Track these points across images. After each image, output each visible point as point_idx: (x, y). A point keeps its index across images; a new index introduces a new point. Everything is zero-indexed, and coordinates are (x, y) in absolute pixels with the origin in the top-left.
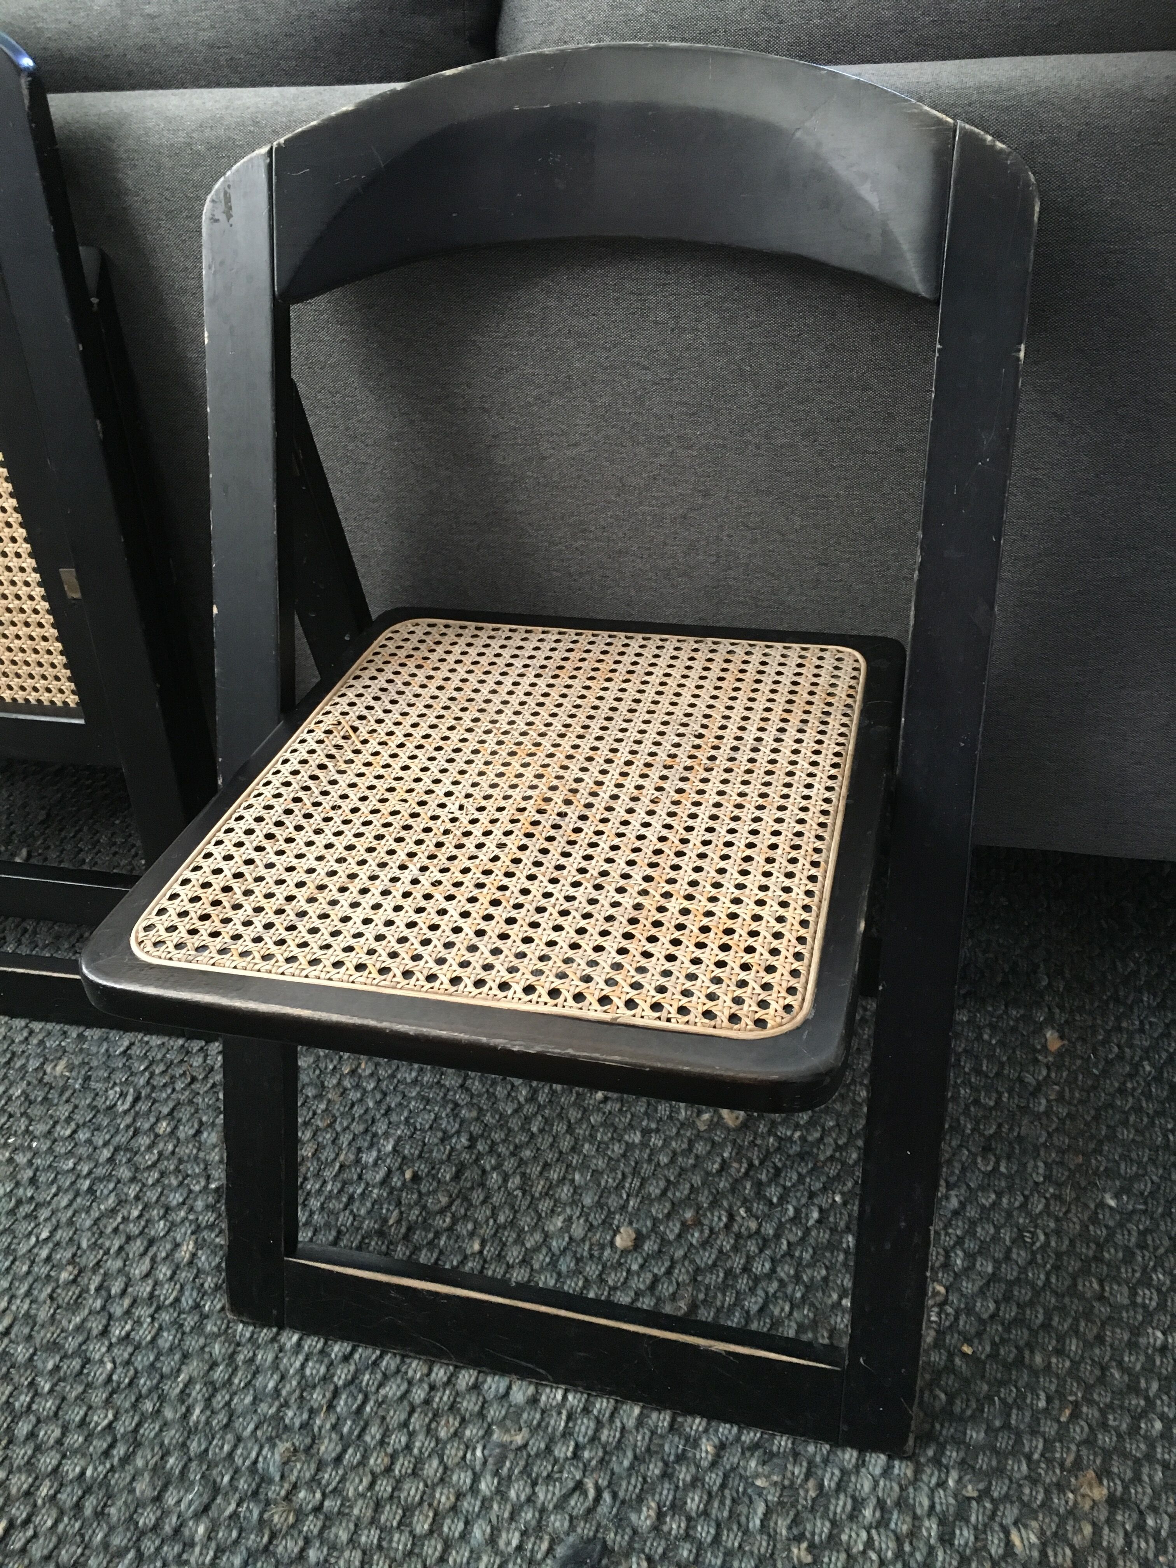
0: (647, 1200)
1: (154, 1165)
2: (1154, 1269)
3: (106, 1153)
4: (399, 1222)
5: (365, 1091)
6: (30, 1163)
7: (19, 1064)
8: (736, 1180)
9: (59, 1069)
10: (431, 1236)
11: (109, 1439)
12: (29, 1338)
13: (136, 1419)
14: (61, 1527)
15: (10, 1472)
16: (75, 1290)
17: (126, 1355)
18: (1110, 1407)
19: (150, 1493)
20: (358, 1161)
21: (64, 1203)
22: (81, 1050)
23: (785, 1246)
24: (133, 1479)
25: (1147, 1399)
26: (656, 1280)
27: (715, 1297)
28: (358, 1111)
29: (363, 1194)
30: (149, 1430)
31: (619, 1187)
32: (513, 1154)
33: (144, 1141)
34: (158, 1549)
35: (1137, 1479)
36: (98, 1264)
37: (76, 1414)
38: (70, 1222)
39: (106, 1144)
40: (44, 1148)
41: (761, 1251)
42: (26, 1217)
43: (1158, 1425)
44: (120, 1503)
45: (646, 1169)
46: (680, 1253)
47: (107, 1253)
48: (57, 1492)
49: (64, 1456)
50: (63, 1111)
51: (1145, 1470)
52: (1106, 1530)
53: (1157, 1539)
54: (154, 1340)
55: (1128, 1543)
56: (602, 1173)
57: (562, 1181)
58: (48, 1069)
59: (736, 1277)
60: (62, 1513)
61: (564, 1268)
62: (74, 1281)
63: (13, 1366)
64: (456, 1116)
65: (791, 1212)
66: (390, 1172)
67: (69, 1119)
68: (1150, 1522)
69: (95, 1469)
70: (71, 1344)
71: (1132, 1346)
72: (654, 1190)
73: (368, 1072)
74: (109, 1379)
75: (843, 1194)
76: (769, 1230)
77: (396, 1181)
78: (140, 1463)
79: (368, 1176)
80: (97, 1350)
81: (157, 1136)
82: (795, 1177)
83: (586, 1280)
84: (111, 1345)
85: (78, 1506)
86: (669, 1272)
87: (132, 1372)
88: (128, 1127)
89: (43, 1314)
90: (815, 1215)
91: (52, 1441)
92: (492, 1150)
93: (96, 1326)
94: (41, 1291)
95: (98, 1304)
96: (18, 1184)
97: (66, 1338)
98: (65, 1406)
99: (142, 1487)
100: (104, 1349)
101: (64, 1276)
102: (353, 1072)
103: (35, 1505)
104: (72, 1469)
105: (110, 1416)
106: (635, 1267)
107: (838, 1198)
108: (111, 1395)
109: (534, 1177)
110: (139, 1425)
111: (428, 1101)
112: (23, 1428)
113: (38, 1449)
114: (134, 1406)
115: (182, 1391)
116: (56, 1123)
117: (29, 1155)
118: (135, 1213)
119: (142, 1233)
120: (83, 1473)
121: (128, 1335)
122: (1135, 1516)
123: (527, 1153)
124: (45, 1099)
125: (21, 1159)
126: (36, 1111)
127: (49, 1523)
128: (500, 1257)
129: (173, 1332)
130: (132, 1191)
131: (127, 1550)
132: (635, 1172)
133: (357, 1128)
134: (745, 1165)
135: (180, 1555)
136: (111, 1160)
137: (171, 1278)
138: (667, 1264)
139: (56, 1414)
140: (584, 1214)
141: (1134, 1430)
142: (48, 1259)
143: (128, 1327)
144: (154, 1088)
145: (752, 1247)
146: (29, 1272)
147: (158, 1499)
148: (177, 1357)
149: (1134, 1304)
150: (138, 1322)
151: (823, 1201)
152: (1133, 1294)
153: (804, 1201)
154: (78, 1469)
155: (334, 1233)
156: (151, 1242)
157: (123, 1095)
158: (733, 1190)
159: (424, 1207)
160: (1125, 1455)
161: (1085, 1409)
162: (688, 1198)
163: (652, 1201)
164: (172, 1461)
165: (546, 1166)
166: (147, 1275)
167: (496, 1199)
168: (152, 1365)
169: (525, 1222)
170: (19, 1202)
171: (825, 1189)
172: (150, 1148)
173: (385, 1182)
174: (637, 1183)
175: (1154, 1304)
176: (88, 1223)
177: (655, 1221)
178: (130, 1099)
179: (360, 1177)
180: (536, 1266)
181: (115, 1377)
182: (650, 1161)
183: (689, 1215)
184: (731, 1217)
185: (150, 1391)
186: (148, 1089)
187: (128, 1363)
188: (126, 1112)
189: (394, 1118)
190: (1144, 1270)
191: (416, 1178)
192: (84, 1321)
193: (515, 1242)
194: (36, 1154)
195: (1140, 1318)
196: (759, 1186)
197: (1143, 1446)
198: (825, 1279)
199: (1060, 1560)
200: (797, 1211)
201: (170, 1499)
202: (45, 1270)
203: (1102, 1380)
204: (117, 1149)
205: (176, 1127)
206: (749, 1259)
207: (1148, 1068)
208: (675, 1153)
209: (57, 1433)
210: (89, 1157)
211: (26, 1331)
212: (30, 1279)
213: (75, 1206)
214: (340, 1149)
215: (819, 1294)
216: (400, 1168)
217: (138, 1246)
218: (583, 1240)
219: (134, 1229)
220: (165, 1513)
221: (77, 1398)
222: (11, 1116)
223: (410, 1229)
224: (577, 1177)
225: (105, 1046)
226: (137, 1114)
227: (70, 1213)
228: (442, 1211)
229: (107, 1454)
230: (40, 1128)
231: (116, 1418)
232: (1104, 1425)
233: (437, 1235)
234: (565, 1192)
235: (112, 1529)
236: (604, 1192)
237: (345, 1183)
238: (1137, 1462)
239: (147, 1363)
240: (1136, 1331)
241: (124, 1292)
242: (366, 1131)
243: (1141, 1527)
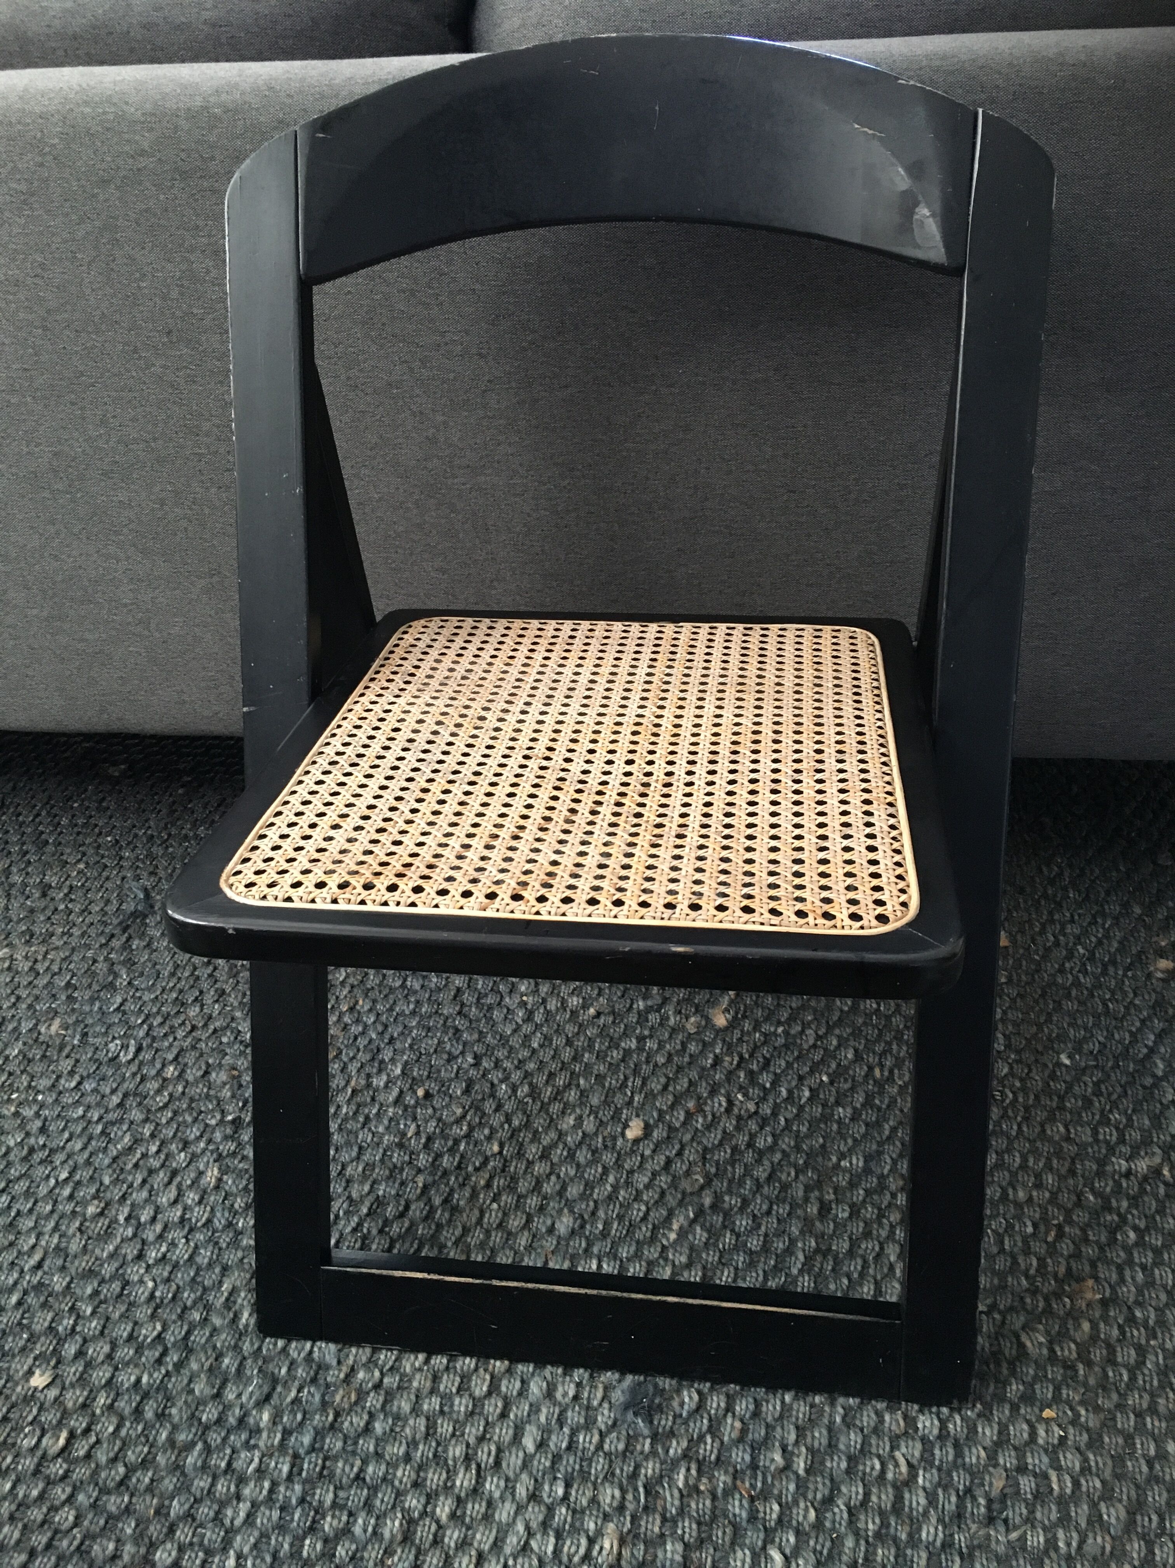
0: (651, 1096)
1: (166, 1106)
2: (1111, 1111)
3: (116, 1100)
4: (418, 1133)
5: (366, 1026)
6: (37, 1115)
7: (10, 1027)
8: (730, 1073)
9: (54, 1028)
10: (450, 1143)
11: (160, 1349)
12: (63, 1268)
13: (185, 1328)
14: (123, 1433)
15: (63, 1388)
16: (103, 1223)
17: (166, 1274)
18: (1089, 1225)
19: (209, 1391)
20: (369, 1085)
21: (78, 1146)
22: (73, 1010)
23: (782, 1121)
24: (190, 1381)
25: (1119, 1215)
26: (669, 1162)
27: (726, 1170)
28: (362, 1042)
29: (378, 1114)
30: (199, 1337)
31: (624, 1085)
32: (517, 1068)
33: (153, 1086)
34: (225, 1440)
35: (1122, 1280)
36: (124, 1198)
37: (123, 1331)
38: (88, 1163)
39: (114, 1091)
40: (50, 1100)
41: (762, 1128)
42: (41, 1162)
43: (1132, 1235)
44: (180, 1403)
45: (645, 1069)
46: (687, 1137)
47: (131, 1186)
48: (114, 1401)
49: (116, 1369)
50: (66, 1065)
51: (1127, 1273)
52: (1102, 1325)
53: (1146, 1325)
54: (191, 1258)
55: (1123, 1332)
56: (604, 1077)
57: (568, 1086)
58: (43, 1030)
59: (741, 1153)
60: (122, 1420)
61: (582, 1160)
62: (102, 1214)
63: (50, 1295)
64: (458, 1040)
65: (784, 1093)
66: (401, 1092)
67: (72, 1073)
68: (1138, 1314)
69: (151, 1375)
70: (107, 1270)
71: (1100, 1174)
72: (655, 1085)
73: (367, 1008)
74: (152, 1296)
75: (829, 1075)
76: (766, 1109)
77: (409, 1100)
78: (195, 1366)
79: (381, 1097)
80: (135, 1272)
81: (165, 1080)
82: (783, 1064)
83: (604, 1167)
84: (148, 1267)
85: (138, 1412)
86: (679, 1154)
87: (174, 1287)
88: (134, 1075)
89: (75, 1246)
90: (807, 1094)
91: (101, 1358)
92: (497, 1064)
93: (130, 1251)
94: (68, 1226)
95: (130, 1232)
96: (28, 1134)
97: (101, 1265)
98: (110, 1326)
99: (200, 1388)
100: (142, 1271)
101: (91, 1210)
102: (351, 1009)
103: (93, 1414)
104: (127, 1378)
105: (159, 1327)
106: (647, 1152)
107: (825, 1078)
108: (155, 1309)
109: (540, 1085)
110: (189, 1333)
111: (429, 1029)
112: (70, 1349)
113: (88, 1365)
114: (181, 1317)
115: (227, 1299)
116: (59, 1077)
117: (35, 1108)
118: (153, 1149)
119: (163, 1166)
120: (138, 1380)
121: (164, 1256)
122: (1125, 1309)
123: (531, 1066)
124: (44, 1056)
125: (28, 1112)
126: (38, 1068)
127: (111, 1429)
128: (520, 1155)
129: (210, 1248)
130: (147, 1131)
131: (193, 1444)
132: (636, 1071)
133: (363, 1057)
134: (736, 1059)
135: (247, 1442)
136: (120, 1105)
137: (200, 1202)
138: (677, 1147)
139: (102, 1333)
140: (594, 1111)
141: (1112, 1241)
142: (71, 1197)
143: (164, 1249)
144: (154, 1039)
145: (753, 1126)
146: (52, 1212)
147: (218, 1395)
148: (217, 1270)
149: (1097, 1141)
150: (173, 1244)
151: (812, 1081)
152: (1095, 1132)
153: (794, 1083)
154: (133, 1378)
155: (356, 1149)
156: (174, 1173)
157: (125, 1047)
158: (728, 1080)
159: (440, 1120)
160: (1108, 1262)
161: (1067, 1229)
162: (688, 1090)
163: (655, 1097)
164: (227, 1361)
165: (551, 1075)
166: (176, 1202)
167: (508, 1107)
168: (193, 1280)
169: (539, 1123)
170: (32, 1150)
171: (812, 1072)
172: (159, 1092)
173: (397, 1101)
174: (638, 1082)
175: (1114, 1138)
176: (107, 1161)
177: (661, 1112)
178: (132, 1049)
179: (373, 1099)
180: (555, 1160)
181: (158, 1294)
182: (648, 1062)
183: (691, 1105)
184: (730, 1103)
185: (195, 1303)
186: (149, 1040)
187: (168, 1280)
188: (129, 1062)
189: (398, 1045)
190: (1102, 1112)
191: (428, 1095)
192: (117, 1248)
193: (532, 1141)
194: (42, 1106)
195: (1104, 1151)
196: (751, 1074)
197: (1122, 1254)
198: (823, 1146)
199: (1065, 1351)
200: (790, 1092)
201: (230, 1395)
202: (69, 1207)
203: (1079, 1203)
204: (126, 1095)
205: (183, 1071)
206: (752, 1136)
207: (1081, 951)
208: (670, 1055)
209: (107, 1349)
210: (98, 1104)
211: (60, 1262)
212: (56, 1216)
213: (90, 1148)
214: (350, 1077)
215: (820, 1159)
216: (411, 1088)
217: (162, 1176)
218: (596, 1134)
219: (155, 1163)
220: (227, 1407)
221: (122, 1316)
222: (10, 1074)
223: (429, 1139)
224: (582, 1082)
225: (97, 1004)
226: (141, 1063)
227: (86, 1155)
228: (458, 1121)
229: (159, 1361)
230: (44, 1083)
231: (165, 1328)
232: (1086, 1240)
233: (456, 1142)
234: (572, 1095)
235: (175, 1428)
236: (610, 1093)
237: (359, 1105)
238: (1120, 1269)
239: (187, 1279)
240: (1102, 1163)
241: (154, 1219)
242: (373, 1059)
243: (1131, 1320)
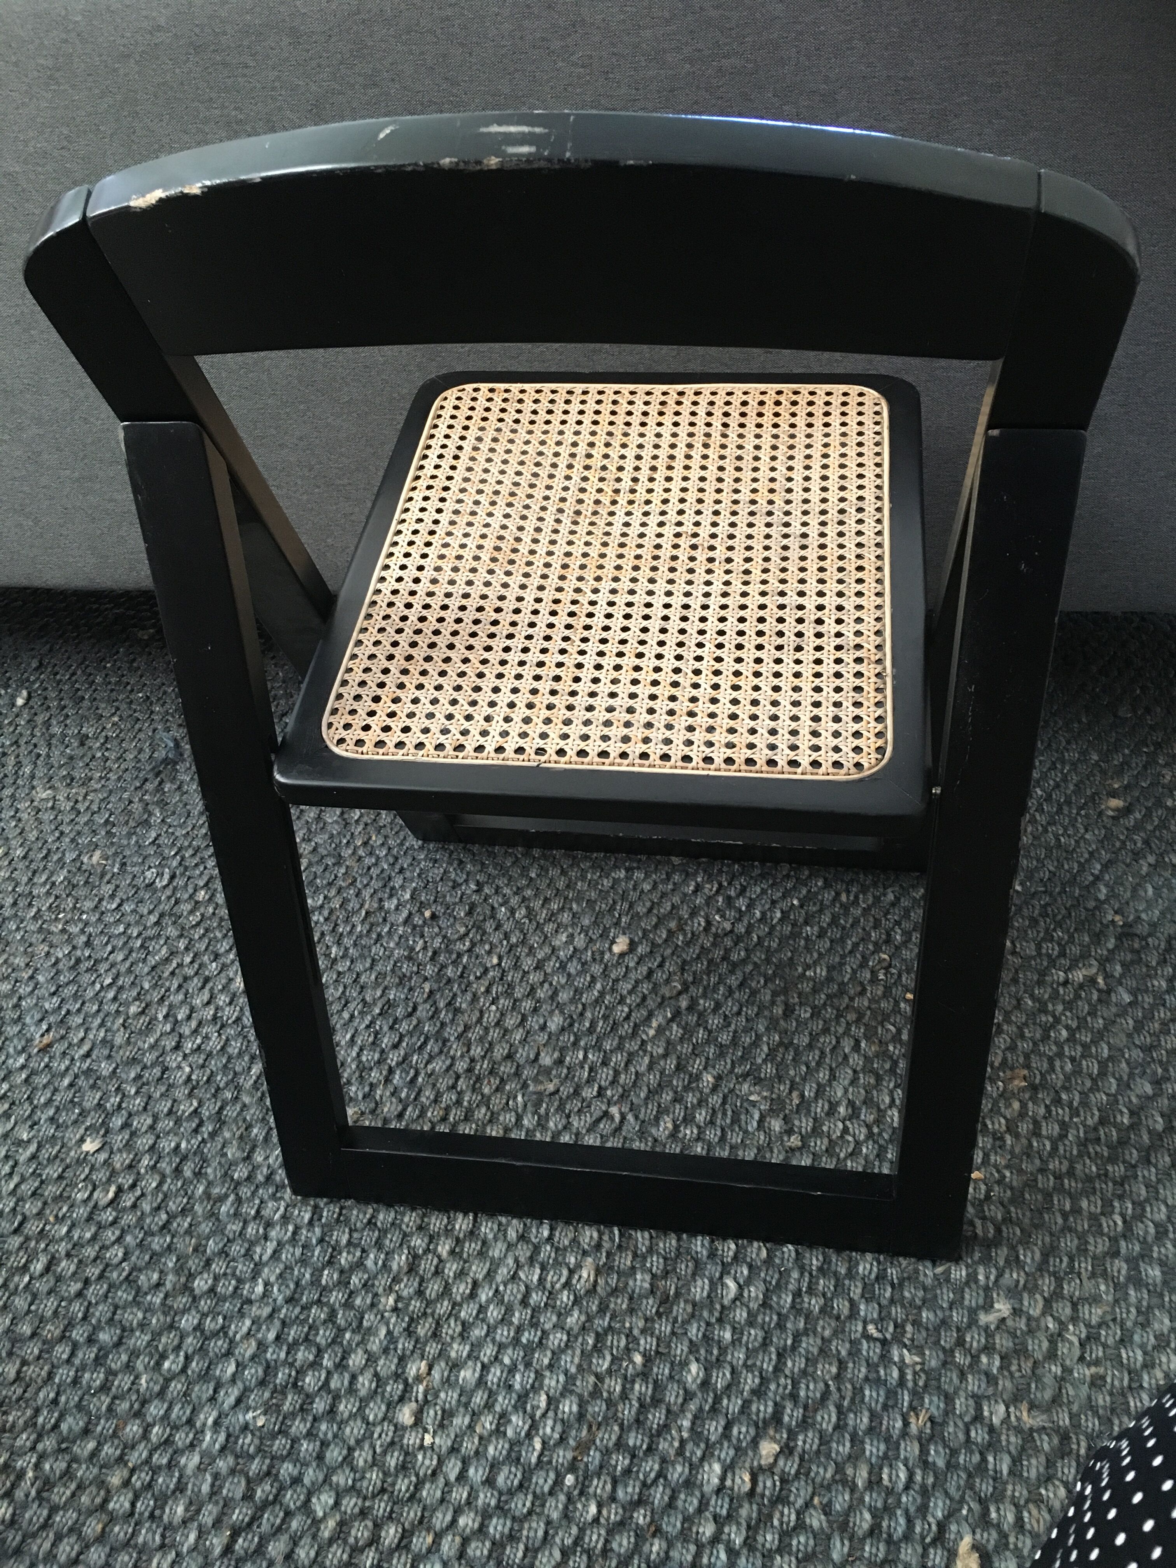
0: (636, 917)
1: (198, 924)
2: (1054, 930)
3: (153, 919)
4: (425, 948)
5: (378, 858)
6: (82, 931)
7: (55, 858)
8: (710, 897)
9: (95, 858)
10: (454, 956)
11: (197, 1121)
12: (109, 1057)
13: (219, 1104)
14: (165, 1188)
15: (111, 1153)
16: (143, 1020)
17: (201, 1061)
18: (1026, 1024)
19: (239, 1155)
20: (381, 908)
21: (120, 957)
22: (112, 843)
23: (755, 939)
24: (223, 1146)
25: (1054, 1016)
26: (651, 972)
27: (702, 979)
28: (374, 872)
29: (389, 932)
30: (230, 1112)
31: (612, 909)
32: (516, 893)
33: (186, 907)
34: (253, 1193)
35: (1052, 1069)
36: (162, 999)
37: (165, 1106)
38: (129, 971)
39: (150, 912)
40: (94, 919)
41: (736, 944)
42: (88, 970)
43: (1064, 1033)
44: (215, 1164)
45: (633, 896)
46: (668, 952)
47: (168, 990)
48: (157, 1162)
49: (158, 1137)
50: (107, 889)
51: (1057, 1063)
52: (1030, 1104)
53: (1070, 1106)
54: (223, 1048)
55: (1048, 1111)
56: (595, 902)
57: (562, 909)
58: (85, 860)
59: (717, 965)
60: (163, 1177)
61: (573, 971)
62: (143, 1012)
63: (98, 1078)
64: (462, 870)
65: (758, 914)
66: (410, 914)
67: (112, 896)
68: (1064, 1096)
69: (188, 1142)
70: (149, 1058)
71: (1040, 983)
72: (641, 909)
73: (379, 842)
74: (189, 1079)
75: (799, 900)
76: (741, 929)
77: (418, 921)
78: (227, 1135)
79: (391, 918)
80: (173, 1059)
81: (197, 902)
82: (758, 890)
83: (592, 976)
84: (185, 1056)
85: (178, 1171)
86: (661, 965)
87: (208, 1072)
88: (169, 898)
89: (119, 1040)
90: (778, 915)
91: (144, 1129)
92: (497, 891)
93: (169, 1043)
94: (113, 1023)
95: (168, 1028)
96: (74, 948)
97: (143, 1054)
98: (152, 1103)
99: (232, 1152)
100: (180, 1059)
101: (133, 1009)
102: (365, 844)
103: (139, 1173)
104: (167, 1145)
105: (195, 1104)
106: (632, 964)
107: (795, 902)
108: (192, 1090)
109: (537, 908)
110: (221, 1108)
111: (436, 861)
112: (117, 1122)
113: (133, 1134)
114: (214, 1096)
115: (255, 1082)
116: (101, 900)
117: (80, 925)
118: (188, 960)
119: (196, 973)
120: (178, 1146)
121: (199, 1047)
122: (1052, 1093)
123: (529, 893)
124: (87, 882)
125: (74, 929)
126: (81, 892)
127: (154, 1185)
128: (516, 966)
129: (240, 1040)
130: (182, 945)
131: (226, 1196)
132: (623, 898)
133: (376, 884)
134: (716, 886)
135: (274, 1195)
136: (157, 923)
137: (230, 1004)
138: (659, 959)
139: (145, 1109)
140: (584, 930)
141: (1046, 1038)
142: (115, 999)
143: (199, 1041)
144: (186, 868)
145: (728, 942)
146: (99, 1011)
147: (248, 1158)
148: (246, 1058)
149: (1040, 954)
150: (207, 1038)
151: (785, 905)
152: (1039, 947)
153: (767, 906)
154: (173, 1145)
155: (369, 961)
156: (207, 980)
157: (160, 875)
158: (708, 904)
159: (445, 937)
160: (1041, 1055)
161: (1005, 1027)
162: (671, 912)
163: (640, 918)
164: (255, 1131)
165: (546, 900)
166: (208, 1003)
167: (507, 927)
168: (225, 1066)
169: (535, 940)
170: (78, 961)
171: (784, 897)
172: (192, 912)
173: (406, 921)
174: (626, 906)
175: (1056, 953)
176: (146, 970)
177: (645, 931)
178: (167, 877)
179: (385, 920)
180: (549, 970)
181: (194, 1077)
182: (635, 889)
183: (673, 925)
184: (709, 923)
185: (227, 1084)
186: (182, 869)
187: (203, 1066)
188: (165, 887)
189: (408, 874)
190: (1047, 930)
191: (434, 916)
192: (157, 1041)
193: (528, 955)
194: (87, 924)
195: (1045, 963)
196: (729, 900)
197: (1054, 1048)
198: (791, 959)
199: (997, 1126)
200: (763, 914)
201: (258, 1158)
202: (114, 1007)
203: (1018, 1006)
204: (162, 915)
205: (213, 895)
206: (727, 951)
207: (1039, 792)
208: (655, 883)
209: (149, 1121)
210: (137, 923)
211: (106, 1052)
212: (102, 1015)
213: (131, 960)
214: (364, 901)
215: (787, 970)
216: (419, 911)
217: (196, 982)
218: (586, 949)
219: (190, 972)
220: (255, 1168)
221: (162, 1095)
222: (57, 897)
223: (435, 953)
224: (574, 906)
225: (134, 838)
226: (175, 888)
227: (128, 964)
228: (462, 938)
229: (196, 1131)
230: (88, 905)
231: (200, 1104)
232: (1022, 1036)
233: (459, 955)
234: (566, 917)
235: (210, 1184)
236: (599, 915)
237: (372, 925)
238: (1051, 1060)
239: (220, 1065)
240: (1043, 973)
241: (189, 1017)
242: (385, 886)
243: (1058, 1101)
